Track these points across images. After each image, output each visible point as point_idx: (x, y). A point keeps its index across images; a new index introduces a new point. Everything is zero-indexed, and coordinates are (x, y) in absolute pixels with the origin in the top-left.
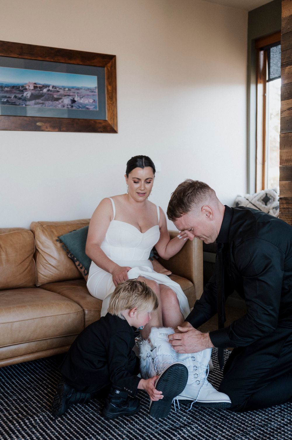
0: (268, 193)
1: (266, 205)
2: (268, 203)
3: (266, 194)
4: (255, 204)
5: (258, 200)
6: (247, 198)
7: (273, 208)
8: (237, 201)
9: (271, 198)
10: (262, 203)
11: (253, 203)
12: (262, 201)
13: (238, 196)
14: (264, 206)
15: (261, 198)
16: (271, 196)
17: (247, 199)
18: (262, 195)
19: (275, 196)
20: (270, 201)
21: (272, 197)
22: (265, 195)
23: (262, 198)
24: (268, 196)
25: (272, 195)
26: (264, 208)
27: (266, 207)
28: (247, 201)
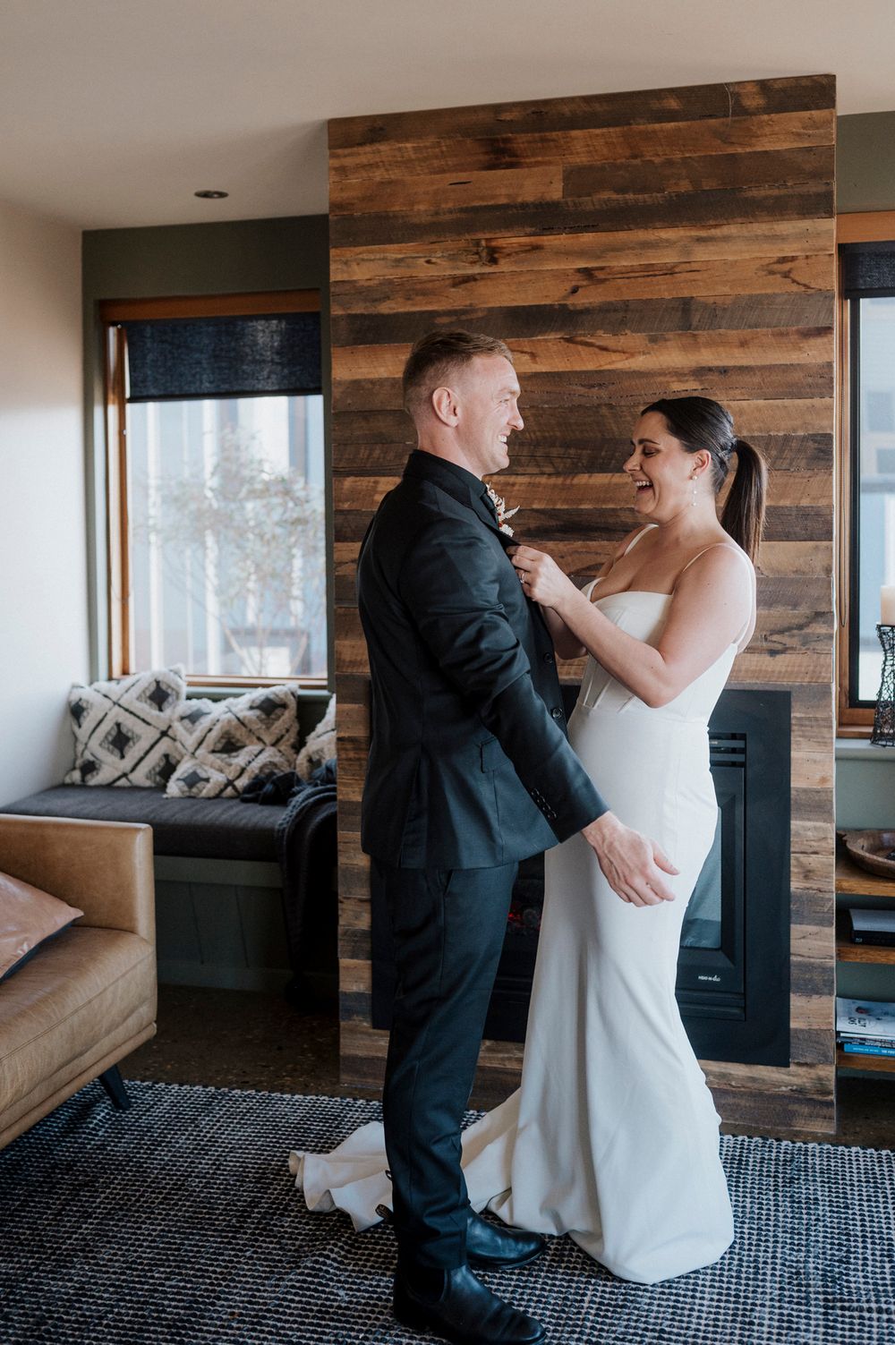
0: (160, 679)
1: (161, 710)
2: (165, 705)
3: (158, 683)
4: (132, 709)
5: (138, 698)
6: (104, 692)
7: (182, 718)
8: (74, 698)
9: (169, 691)
10: (151, 705)
11: (126, 706)
12: (149, 701)
13: (74, 686)
14: (155, 712)
15: (144, 692)
16: (169, 687)
17: (106, 696)
18: (146, 685)
19: (179, 686)
20: (170, 699)
21: (173, 689)
22: (154, 684)
23: (148, 694)
24: (164, 687)
25: (173, 685)
26: (158, 717)
27: (161, 714)
28: (106, 699)
